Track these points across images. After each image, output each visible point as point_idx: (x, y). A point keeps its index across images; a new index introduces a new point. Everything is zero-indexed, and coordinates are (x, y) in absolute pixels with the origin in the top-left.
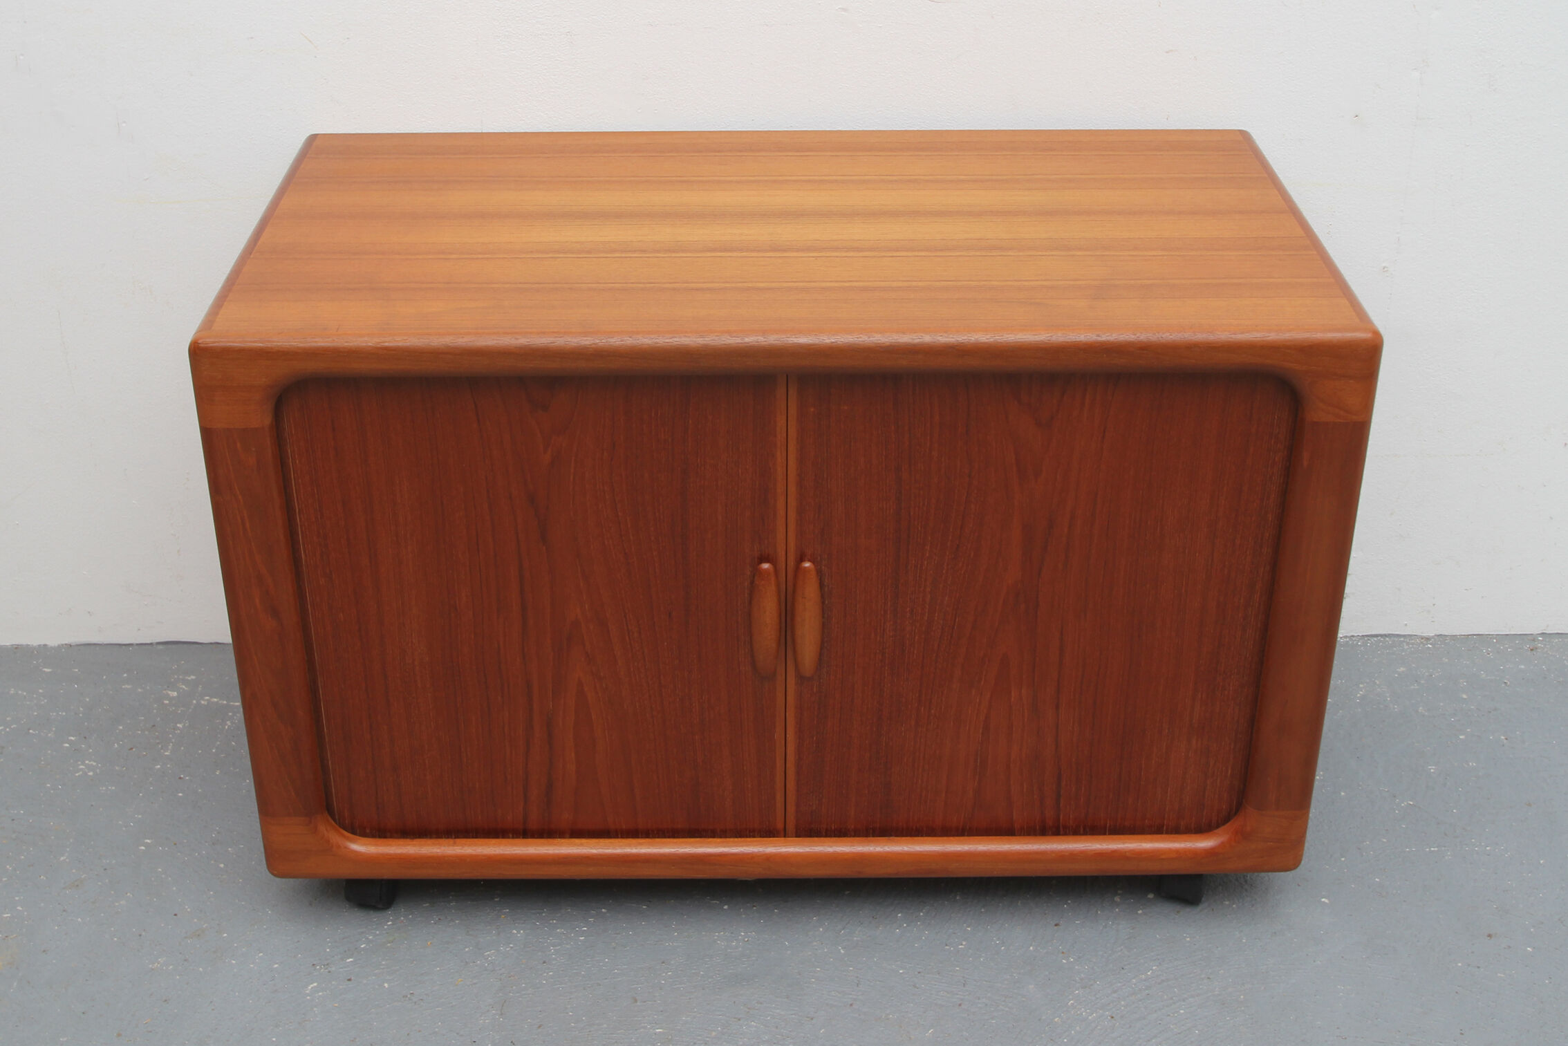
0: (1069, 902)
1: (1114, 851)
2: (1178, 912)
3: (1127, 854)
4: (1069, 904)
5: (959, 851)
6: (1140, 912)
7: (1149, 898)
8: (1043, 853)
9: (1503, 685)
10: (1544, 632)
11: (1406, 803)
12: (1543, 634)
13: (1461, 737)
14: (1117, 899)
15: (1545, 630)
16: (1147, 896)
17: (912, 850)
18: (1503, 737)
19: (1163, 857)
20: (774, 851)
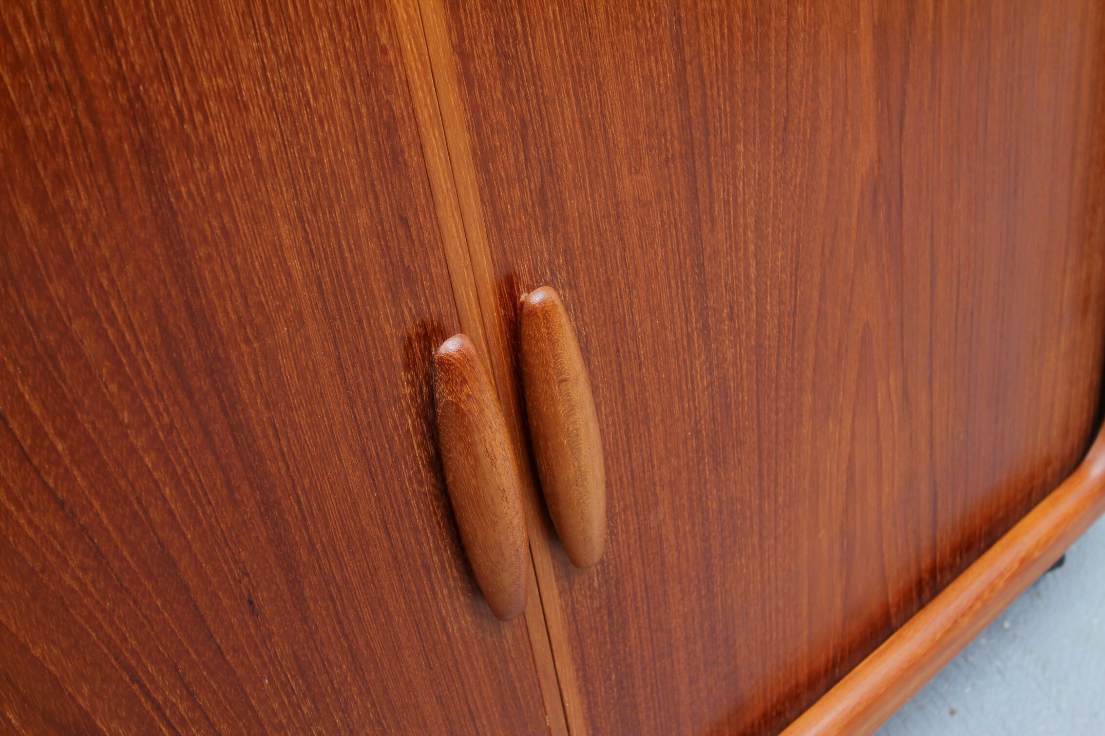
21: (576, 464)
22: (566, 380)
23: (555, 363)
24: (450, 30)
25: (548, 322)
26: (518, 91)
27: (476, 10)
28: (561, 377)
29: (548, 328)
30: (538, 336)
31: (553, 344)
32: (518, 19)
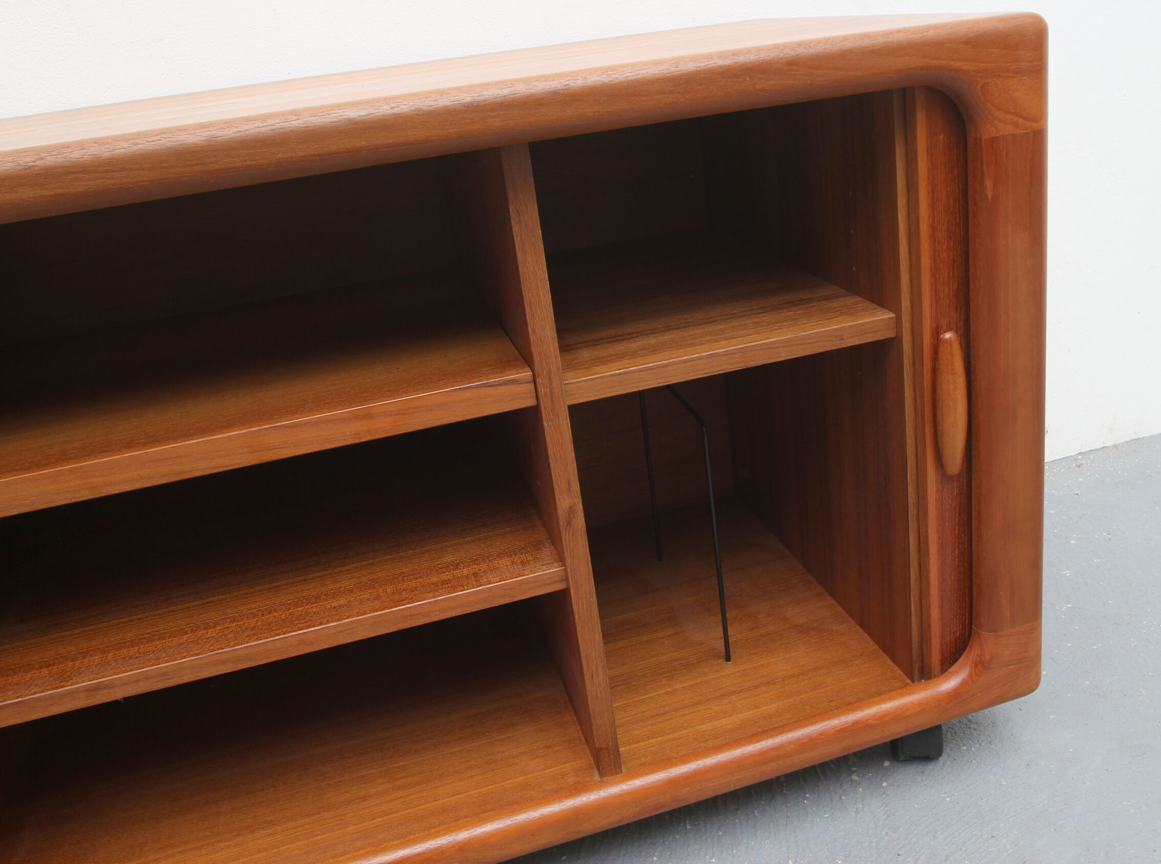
0: (807, 795)
1: (855, 723)
2: (923, 772)
3: (871, 722)
4: (808, 797)
5: (687, 772)
6: (884, 784)
7: (886, 767)
8: (781, 746)
9: (1076, 496)
10: (1080, 452)
11: (1065, 607)
12: (1079, 454)
13: (1072, 542)
14: (855, 777)
15: (1080, 450)
16: (883, 764)
17: (632, 786)
18: (1105, 534)
19: (908, 713)
20: (467, 836)
21: (954, 416)
22: (955, 374)
23: (952, 365)
24: (929, 218)
25: (952, 346)
26: (954, 247)
27: (942, 212)
28: (954, 372)
29: (951, 349)
30: (946, 352)
31: (952, 357)
32: (958, 218)
